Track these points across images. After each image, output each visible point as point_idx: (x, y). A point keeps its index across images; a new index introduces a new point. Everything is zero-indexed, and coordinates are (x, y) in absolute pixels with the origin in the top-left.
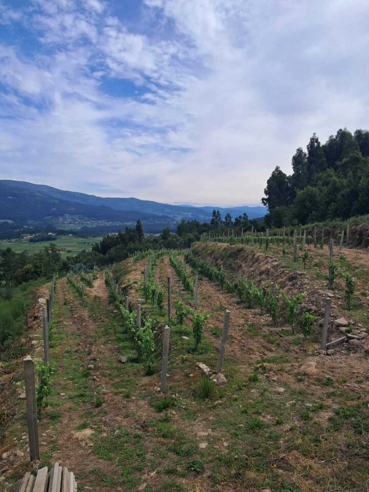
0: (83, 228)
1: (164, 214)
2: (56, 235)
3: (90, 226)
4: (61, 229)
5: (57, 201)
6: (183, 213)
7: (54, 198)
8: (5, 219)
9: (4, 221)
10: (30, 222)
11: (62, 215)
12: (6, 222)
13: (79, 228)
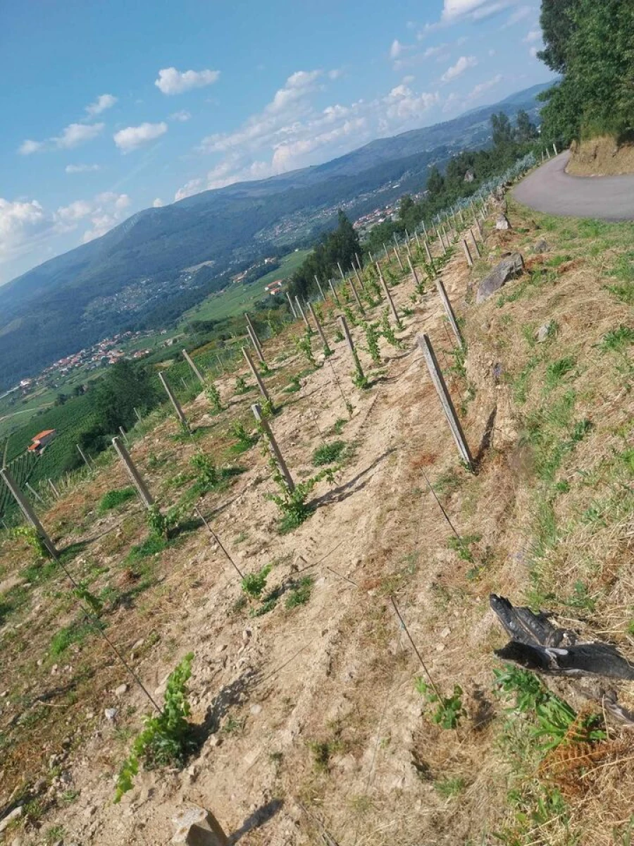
0: (314, 228)
1: (439, 145)
2: (277, 259)
3: (323, 222)
4: (283, 244)
5: (260, 202)
6: (474, 126)
7: (256, 199)
8: (202, 262)
9: (201, 265)
10: (236, 252)
11: (277, 221)
12: (205, 267)
13: (309, 231)
